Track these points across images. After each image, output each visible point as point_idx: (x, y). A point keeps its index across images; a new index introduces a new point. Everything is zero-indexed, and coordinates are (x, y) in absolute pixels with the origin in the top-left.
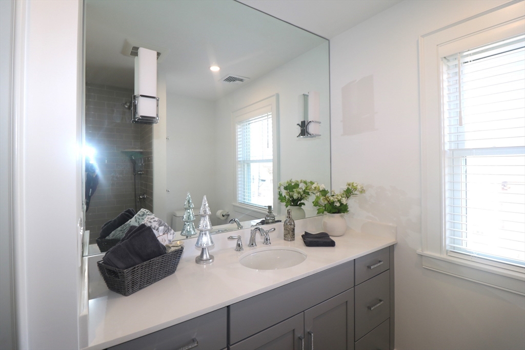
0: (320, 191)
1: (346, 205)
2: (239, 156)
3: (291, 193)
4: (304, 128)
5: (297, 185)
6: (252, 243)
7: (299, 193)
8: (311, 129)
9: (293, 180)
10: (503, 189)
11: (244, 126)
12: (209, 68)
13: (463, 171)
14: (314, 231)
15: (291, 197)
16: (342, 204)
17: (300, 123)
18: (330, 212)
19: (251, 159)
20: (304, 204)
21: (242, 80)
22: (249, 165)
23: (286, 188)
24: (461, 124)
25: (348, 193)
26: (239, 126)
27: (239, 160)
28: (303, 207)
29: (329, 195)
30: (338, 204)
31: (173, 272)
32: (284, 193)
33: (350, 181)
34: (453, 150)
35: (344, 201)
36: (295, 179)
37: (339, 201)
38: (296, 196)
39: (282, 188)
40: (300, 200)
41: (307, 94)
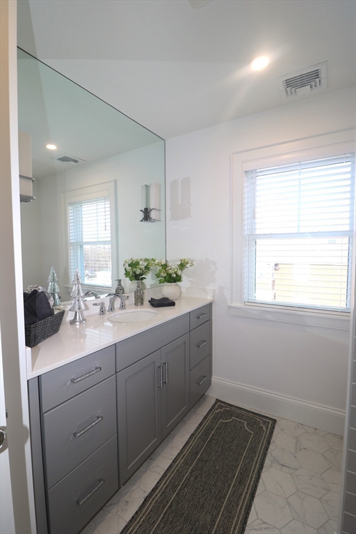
0: (162, 265)
1: (180, 276)
2: (71, 238)
3: (134, 269)
4: (147, 215)
5: (137, 263)
6: (112, 309)
7: (141, 269)
8: (153, 215)
9: (134, 259)
10: (275, 269)
11: (76, 207)
12: (45, 146)
13: (254, 249)
14: (158, 297)
15: (135, 273)
16: (177, 275)
17: (143, 210)
18: (169, 282)
19: (84, 241)
20: (145, 278)
21: (76, 161)
22: (81, 247)
23: (130, 265)
24: (254, 218)
25: (182, 266)
26: (71, 208)
27: (71, 241)
28: (144, 281)
29: (168, 269)
30: (175, 276)
31: (57, 331)
32: (129, 269)
33: (183, 258)
34: (249, 235)
35: (179, 272)
36: (136, 257)
37: (176, 273)
38: (138, 272)
39: (127, 265)
40: (142, 275)
41: (149, 184)
